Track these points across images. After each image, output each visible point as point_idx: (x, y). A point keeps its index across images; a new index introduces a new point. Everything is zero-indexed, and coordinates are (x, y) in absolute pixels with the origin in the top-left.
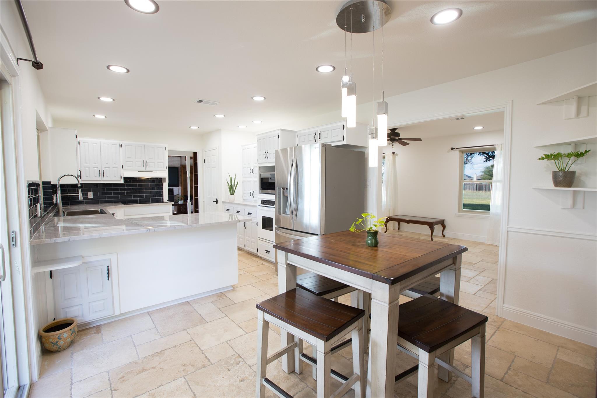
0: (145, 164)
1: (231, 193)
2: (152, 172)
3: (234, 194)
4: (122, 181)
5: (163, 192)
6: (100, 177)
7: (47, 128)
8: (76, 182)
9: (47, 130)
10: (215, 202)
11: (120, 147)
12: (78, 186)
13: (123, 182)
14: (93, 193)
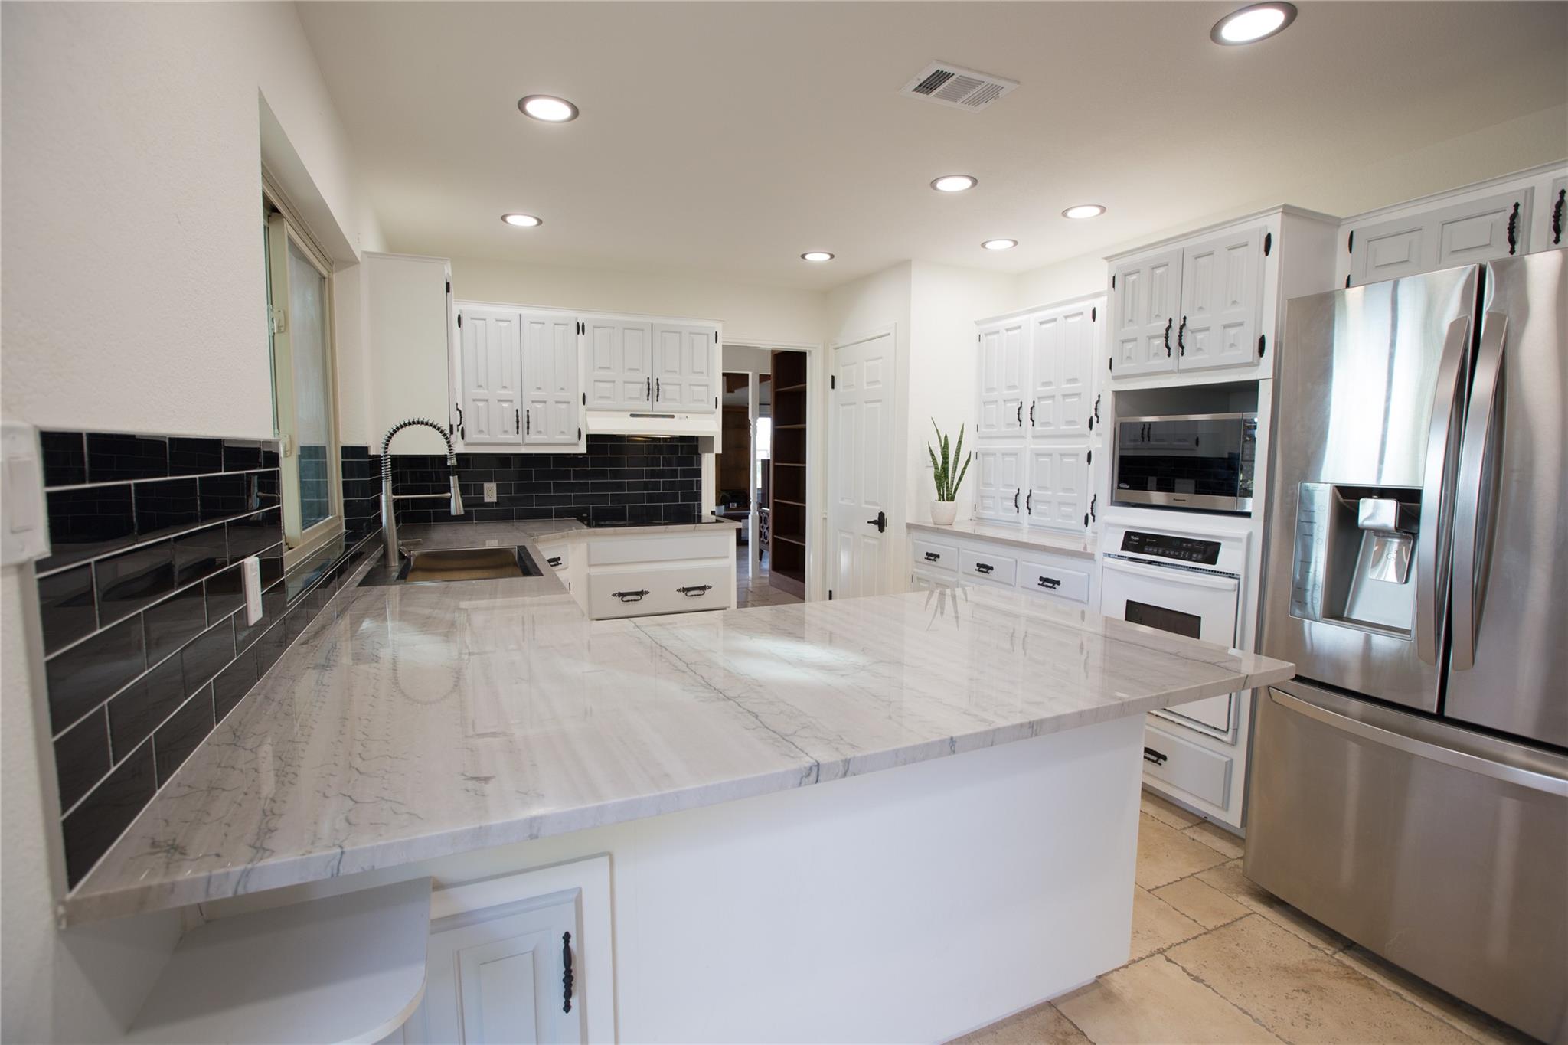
0: (653, 390)
1: (941, 497)
2: (673, 417)
3: (952, 499)
4: (582, 448)
5: (699, 487)
6: (518, 433)
7: (359, 256)
8: (442, 450)
9: (358, 263)
10: (874, 522)
11: (578, 333)
12: (449, 464)
13: (584, 451)
14: (498, 486)
